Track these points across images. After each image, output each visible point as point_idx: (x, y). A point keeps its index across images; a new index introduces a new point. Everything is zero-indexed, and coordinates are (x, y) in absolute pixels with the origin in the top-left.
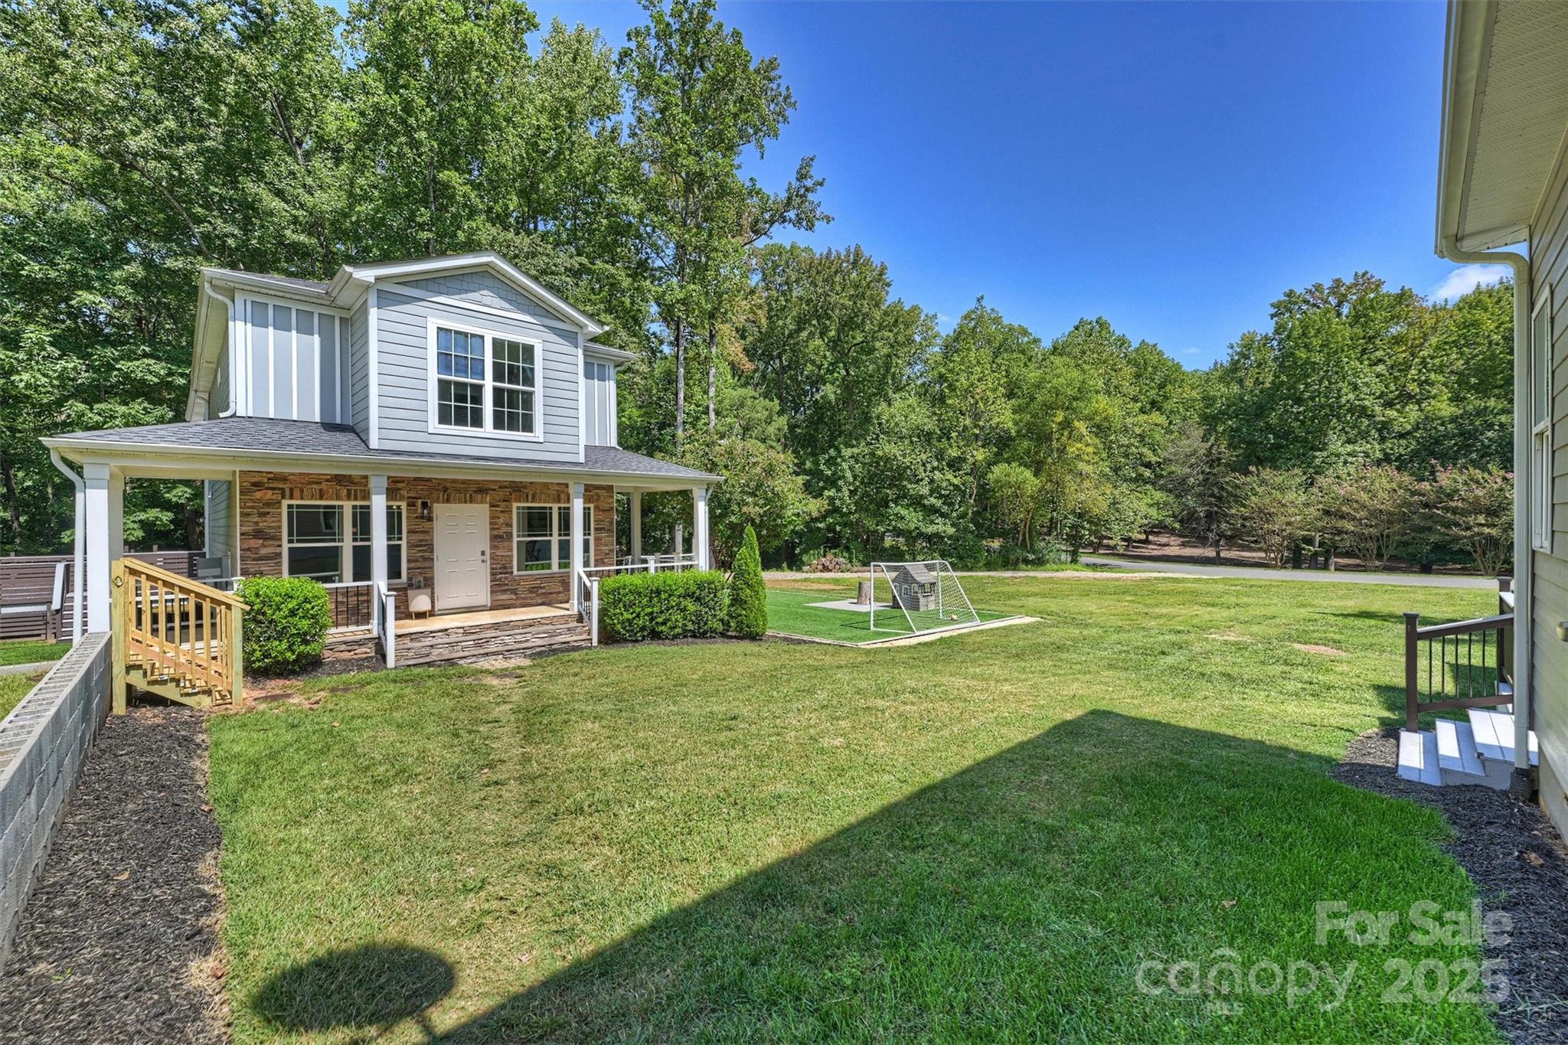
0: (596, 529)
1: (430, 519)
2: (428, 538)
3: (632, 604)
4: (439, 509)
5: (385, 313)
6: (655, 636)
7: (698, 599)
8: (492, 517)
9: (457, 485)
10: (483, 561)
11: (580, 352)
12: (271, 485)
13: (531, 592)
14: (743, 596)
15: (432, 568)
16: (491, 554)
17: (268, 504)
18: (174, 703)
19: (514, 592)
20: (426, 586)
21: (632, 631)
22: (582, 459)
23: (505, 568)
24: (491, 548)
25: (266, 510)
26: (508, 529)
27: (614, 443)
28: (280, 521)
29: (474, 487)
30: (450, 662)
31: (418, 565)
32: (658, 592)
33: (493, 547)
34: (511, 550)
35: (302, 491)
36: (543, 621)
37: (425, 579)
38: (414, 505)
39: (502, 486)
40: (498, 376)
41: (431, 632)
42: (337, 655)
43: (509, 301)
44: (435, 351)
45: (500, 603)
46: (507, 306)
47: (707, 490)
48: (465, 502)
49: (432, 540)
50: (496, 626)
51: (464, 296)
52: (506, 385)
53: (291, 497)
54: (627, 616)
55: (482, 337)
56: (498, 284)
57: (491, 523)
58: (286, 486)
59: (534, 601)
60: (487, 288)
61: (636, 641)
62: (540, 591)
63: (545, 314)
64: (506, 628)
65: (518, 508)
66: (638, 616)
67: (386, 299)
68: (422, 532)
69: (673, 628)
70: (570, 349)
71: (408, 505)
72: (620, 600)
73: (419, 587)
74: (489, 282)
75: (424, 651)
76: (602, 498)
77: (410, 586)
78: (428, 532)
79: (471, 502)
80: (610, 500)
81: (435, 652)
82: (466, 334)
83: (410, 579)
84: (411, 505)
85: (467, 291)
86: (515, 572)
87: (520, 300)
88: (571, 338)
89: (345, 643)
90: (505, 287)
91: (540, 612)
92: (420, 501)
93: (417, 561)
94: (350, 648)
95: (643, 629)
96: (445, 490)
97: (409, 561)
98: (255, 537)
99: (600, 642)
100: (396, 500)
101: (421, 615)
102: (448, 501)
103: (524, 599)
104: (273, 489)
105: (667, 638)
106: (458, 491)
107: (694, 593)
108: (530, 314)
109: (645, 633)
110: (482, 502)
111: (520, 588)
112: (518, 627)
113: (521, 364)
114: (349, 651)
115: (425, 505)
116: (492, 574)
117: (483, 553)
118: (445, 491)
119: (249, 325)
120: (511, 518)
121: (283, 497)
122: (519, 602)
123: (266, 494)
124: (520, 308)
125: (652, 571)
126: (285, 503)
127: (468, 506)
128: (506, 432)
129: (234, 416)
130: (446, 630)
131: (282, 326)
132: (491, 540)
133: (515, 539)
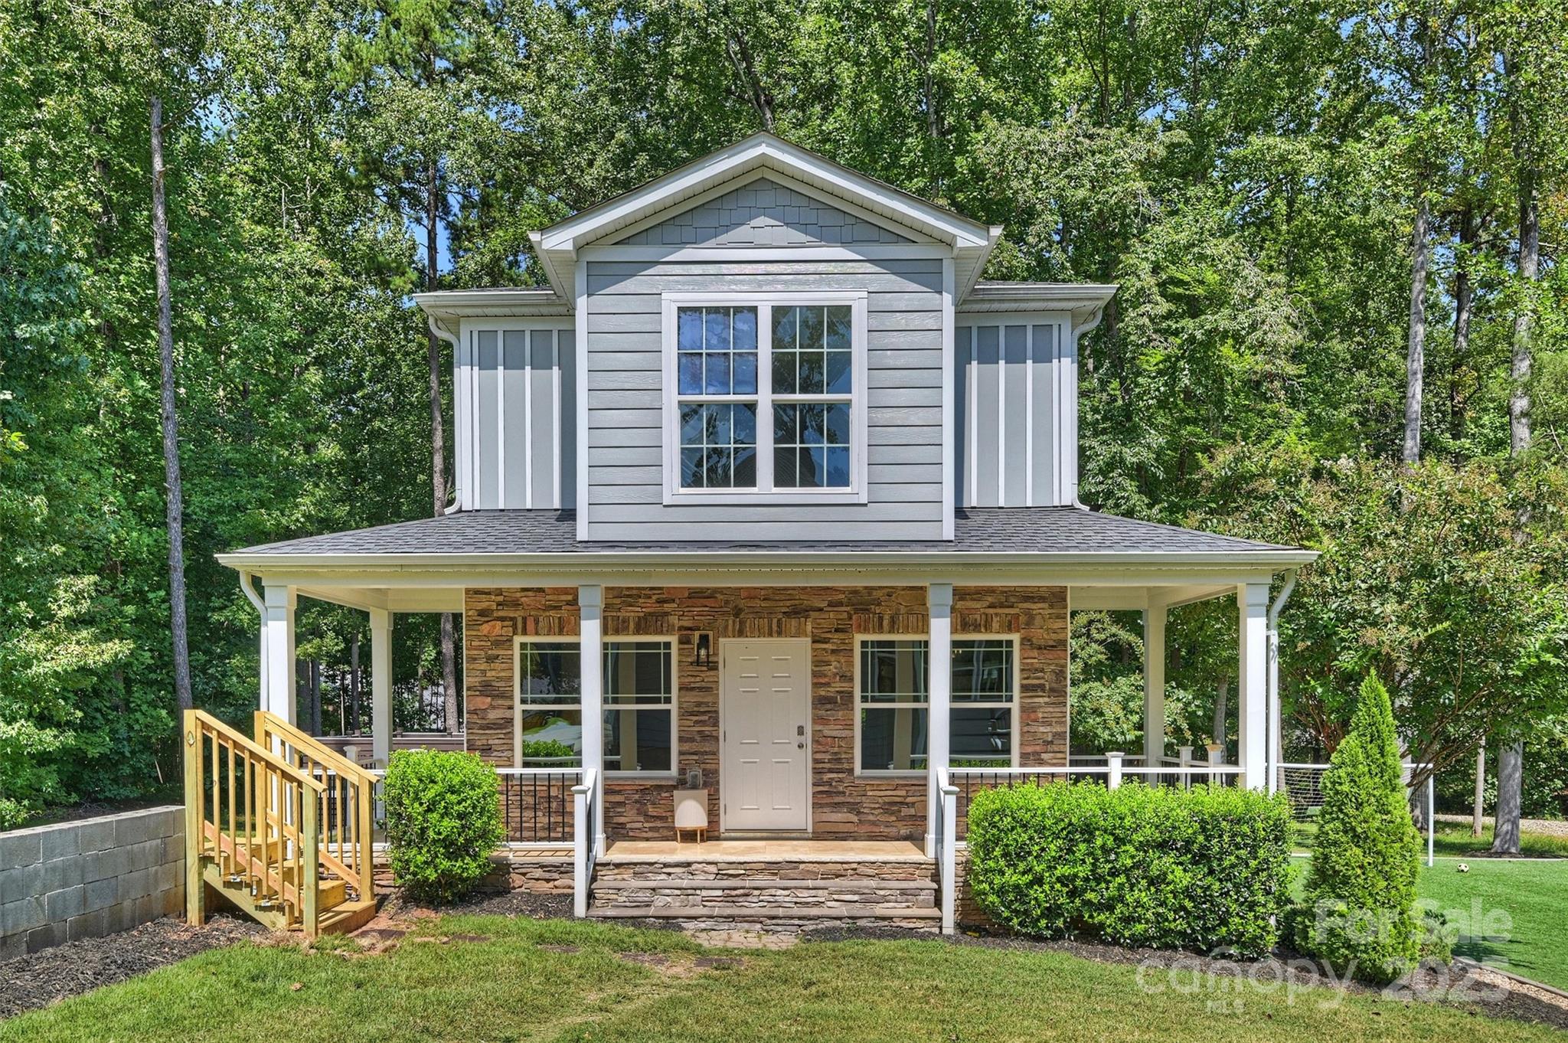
0: (1025, 688)
1: (712, 666)
2: (709, 699)
3: (1022, 853)
4: (730, 649)
5: (601, 302)
6: (1088, 933)
7: (1201, 857)
8: (817, 663)
9: (758, 603)
10: (800, 746)
11: (947, 300)
12: (501, 614)
13: (886, 812)
14: (1337, 862)
15: (715, 753)
16: (814, 732)
17: (497, 644)
18: (246, 918)
19: (854, 808)
20: (705, 785)
21: (1026, 913)
22: (948, 531)
23: (839, 761)
24: (814, 722)
25: (495, 652)
26: (844, 686)
27: (1068, 493)
28: (512, 669)
29: (785, 606)
30: (669, 922)
31: (694, 747)
32: (1088, 831)
33: (817, 720)
34: (850, 726)
35: (537, 622)
36: (862, 869)
37: (705, 773)
38: (688, 642)
39: (834, 599)
40: (782, 381)
41: (666, 865)
42: (532, 883)
43: (802, 227)
44: (675, 351)
45: (829, 828)
46: (802, 237)
47: (1273, 589)
48: (770, 635)
49: (716, 703)
50: (773, 868)
51: (723, 238)
52: (798, 397)
53: (525, 632)
54: (1012, 878)
55: (754, 310)
56: (784, 199)
57: (815, 674)
58: (518, 614)
59: (893, 831)
60: (765, 211)
61: (1039, 938)
62: (905, 811)
63: (875, 234)
64: (792, 873)
65: (864, 644)
66: (1039, 881)
67: (601, 276)
68: (700, 689)
69: (1128, 920)
70: (930, 299)
71: (681, 642)
72: (997, 841)
73: (694, 787)
74: (767, 198)
75: (643, 896)
76: (1038, 621)
77: (681, 784)
78: (710, 689)
79: (779, 634)
80: (1058, 624)
81: (660, 901)
82: (726, 311)
83: (682, 771)
84: (684, 641)
85: (728, 228)
86: (858, 770)
87: (828, 219)
88: (927, 274)
89: (542, 867)
90: (797, 201)
91: (902, 852)
92: (697, 634)
93: (692, 740)
94: (547, 875)
95: (1052, 912)
96: (737, 612)
97: (681, 739)
98: (483, 694)
99: (962, 927)
100: (661, 633)
101: (689, 836)
102: (741, 633)
103: (874, 823)
104: (502, 619)
105: (1116, 942)
106: (758, 614)
107: (1188, 843)
108: (844, 243)
109: (1060, 923)
110: (797, 635)
111: (867, 803)
112: (814, 876)
113: (825, 350)
114: (548, 881)
115: (704, 641)
116: (817, 772)
117: (801, 731)
118: (736, 615)
119: (476, 368)
120: (851, 664)
121: (515, 633)
122: (864, 829)
123: (494, 627)
124: (825, 236)
125: (1115, 780)
126: (518, 640)
127: (775, 640)
128: (798, 490)
129: (460, 511)
130: (689, 864)
131: (513, 363)
132: (815, 706)
133: (859, 706)
